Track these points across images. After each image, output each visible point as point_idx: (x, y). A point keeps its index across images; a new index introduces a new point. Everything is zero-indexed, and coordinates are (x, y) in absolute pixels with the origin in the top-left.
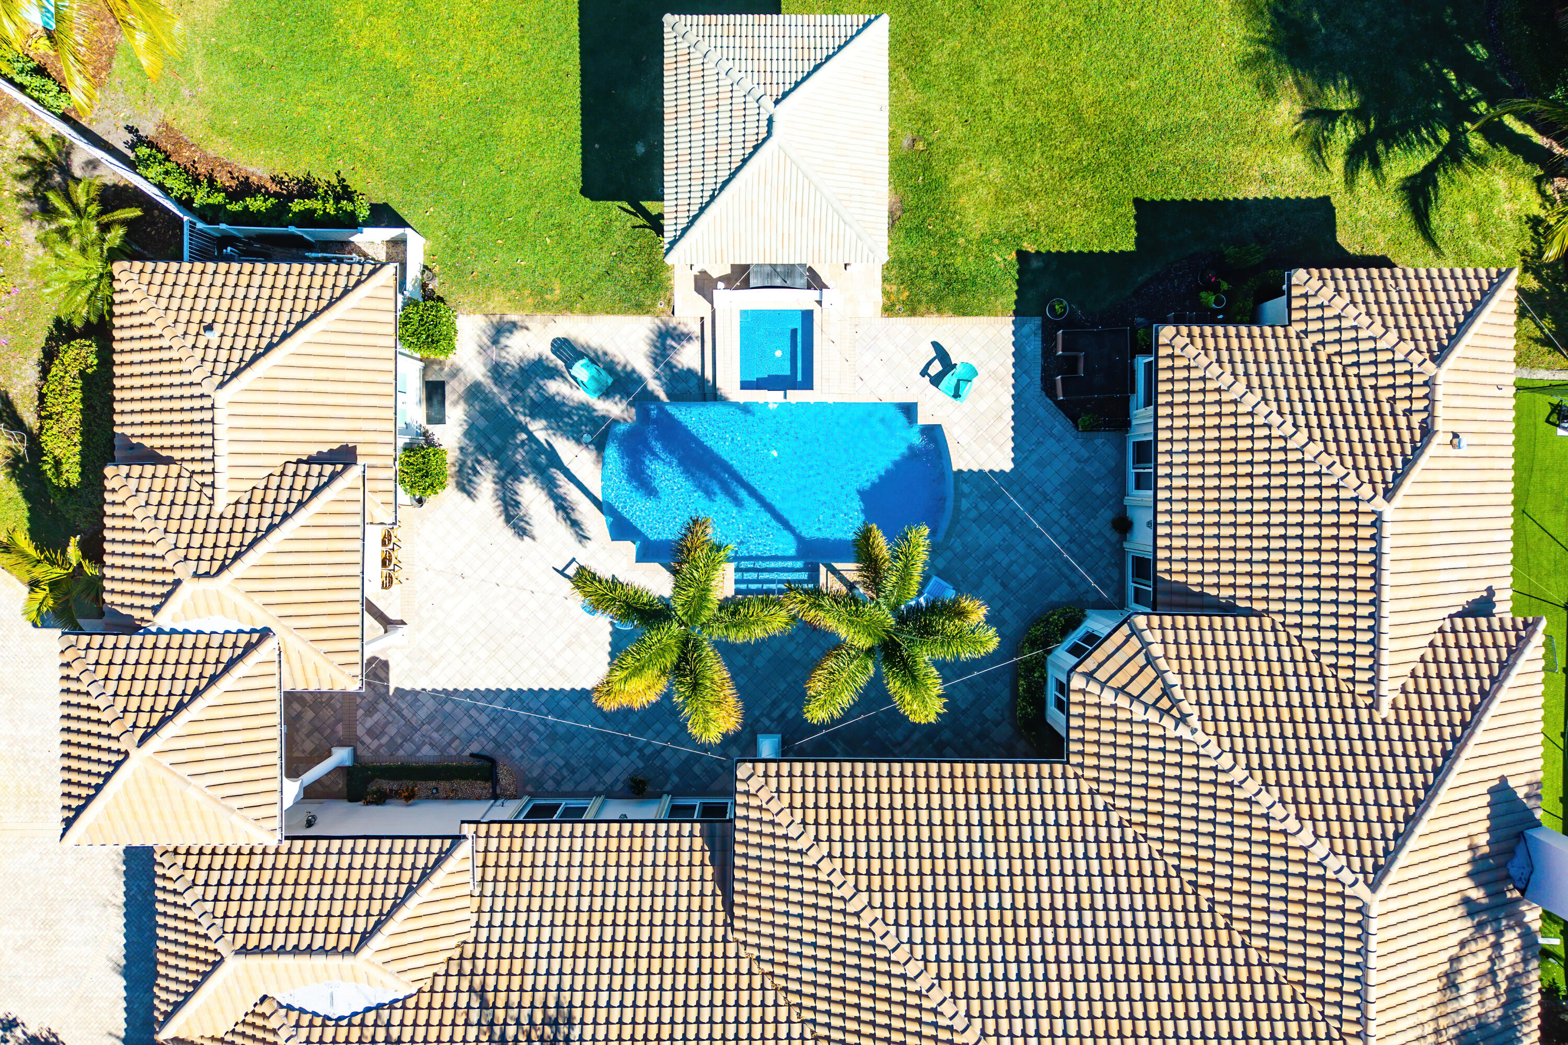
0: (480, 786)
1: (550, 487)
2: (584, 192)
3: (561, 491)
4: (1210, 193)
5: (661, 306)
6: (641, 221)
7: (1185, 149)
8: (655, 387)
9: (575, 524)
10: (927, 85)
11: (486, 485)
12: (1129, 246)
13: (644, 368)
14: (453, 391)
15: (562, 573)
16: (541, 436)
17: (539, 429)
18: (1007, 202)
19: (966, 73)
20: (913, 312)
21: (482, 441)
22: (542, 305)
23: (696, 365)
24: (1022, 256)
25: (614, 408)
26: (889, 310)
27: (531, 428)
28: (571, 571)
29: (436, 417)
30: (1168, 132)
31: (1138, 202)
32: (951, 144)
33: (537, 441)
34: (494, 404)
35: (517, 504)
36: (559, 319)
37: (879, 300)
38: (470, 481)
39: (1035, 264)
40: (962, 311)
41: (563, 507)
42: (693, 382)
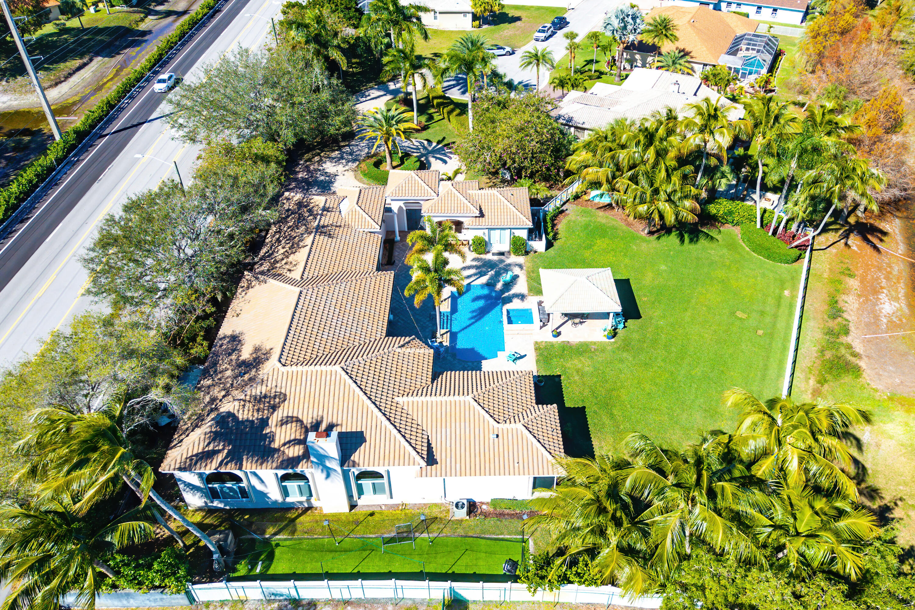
0: (385, 262)
1: (475, 275)
4: (591, 428)
7: (606, 421)
8: (506, 295)
10: (614, 352)
11: (475, 263)
12: (567, 405)
13: (512, 292)
14: (502, 257)
16: (490, 273)
17: (492, 272)
18: (578, 372)
19: (621, 361)
20: (536, 349)
21: (487, 263)
23: (514, 301)
24: (559, 376)
25: (499, 286)
26: (536, 343)
29: (494, 254)
30: (612, 416)
31: (584, 408)
32: (595, 357)
33: (488, 272)
34: (498, 265)
36: (525, 276)
37: (539, 340)
38: (478, 260)
39: (557, 379)
40: (538, 361)
42: (508, 301)
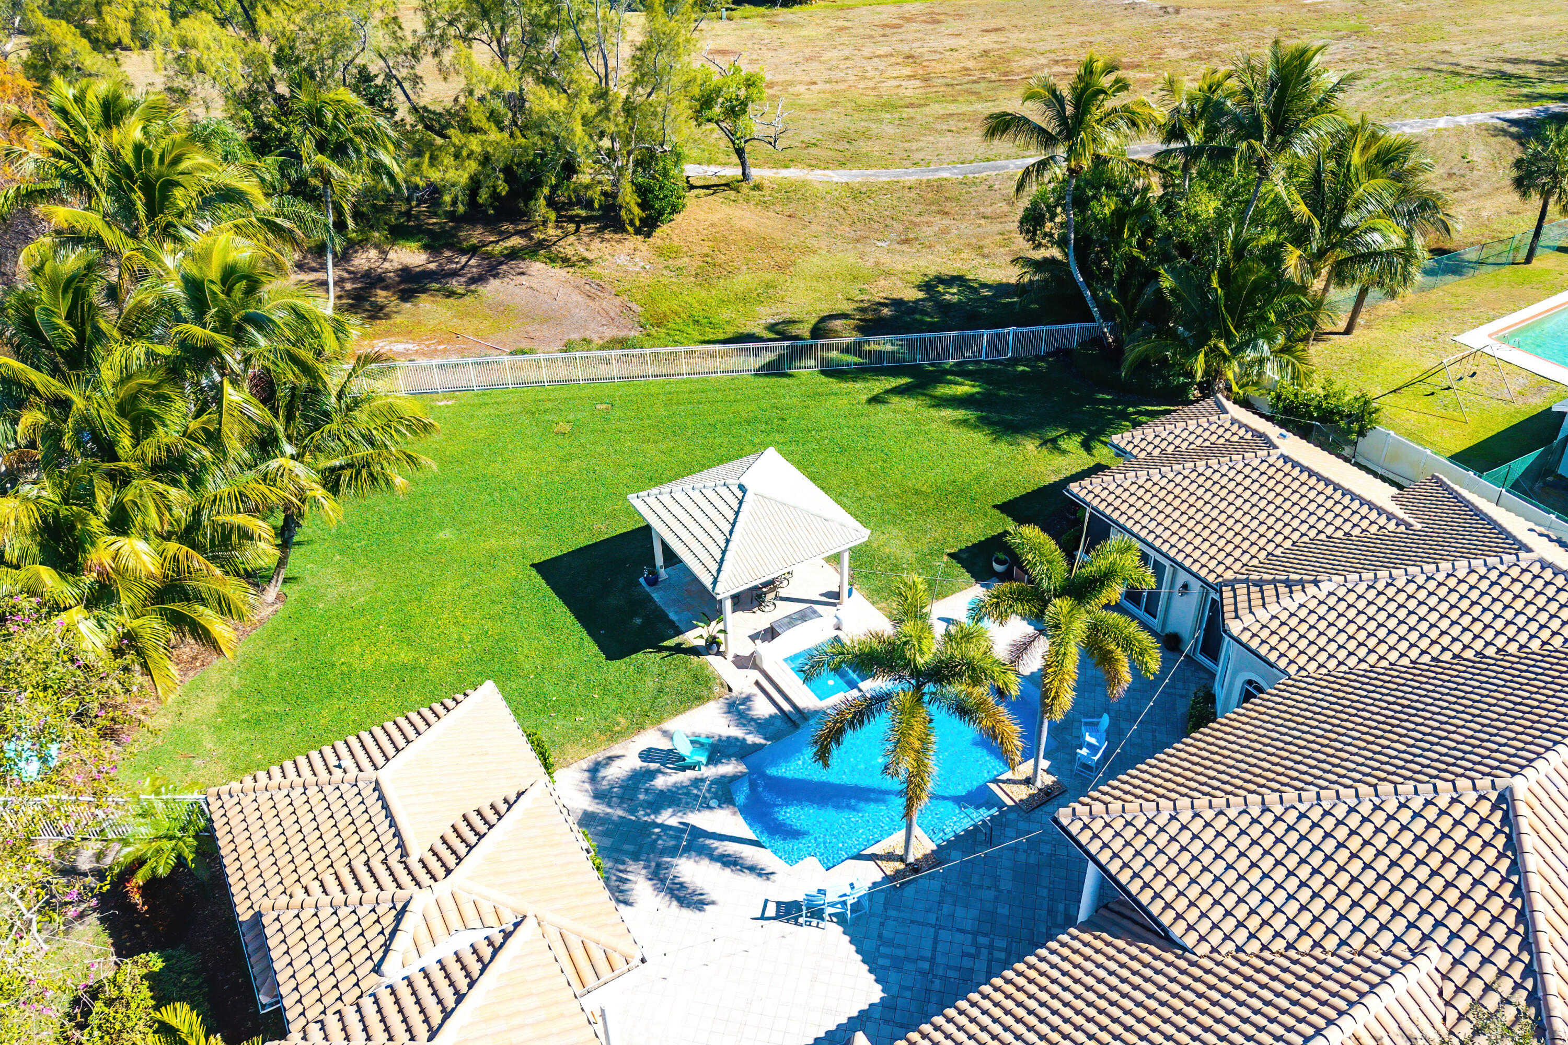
2: (610, 657)
3: (720, 851)
5: (717, 690)
6: (665, 654)
8: (751, 739)
9: (752, 869)
11: (641, 886)
15: (763, 918)
16: (673, 822)
17: (669, 818)
21: (615, 855)
22: (614, 736)
23: (773, 710)
27: (659, 821)
28: (771, 911)
33: (670, 828)
34: (613, 822)
35: (682, 886)
36: (636, 738)
38: (622, 891)
41: (729, 862)
42: (778, 723)
